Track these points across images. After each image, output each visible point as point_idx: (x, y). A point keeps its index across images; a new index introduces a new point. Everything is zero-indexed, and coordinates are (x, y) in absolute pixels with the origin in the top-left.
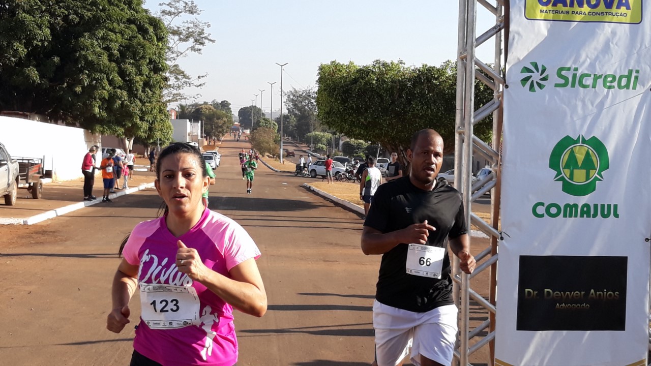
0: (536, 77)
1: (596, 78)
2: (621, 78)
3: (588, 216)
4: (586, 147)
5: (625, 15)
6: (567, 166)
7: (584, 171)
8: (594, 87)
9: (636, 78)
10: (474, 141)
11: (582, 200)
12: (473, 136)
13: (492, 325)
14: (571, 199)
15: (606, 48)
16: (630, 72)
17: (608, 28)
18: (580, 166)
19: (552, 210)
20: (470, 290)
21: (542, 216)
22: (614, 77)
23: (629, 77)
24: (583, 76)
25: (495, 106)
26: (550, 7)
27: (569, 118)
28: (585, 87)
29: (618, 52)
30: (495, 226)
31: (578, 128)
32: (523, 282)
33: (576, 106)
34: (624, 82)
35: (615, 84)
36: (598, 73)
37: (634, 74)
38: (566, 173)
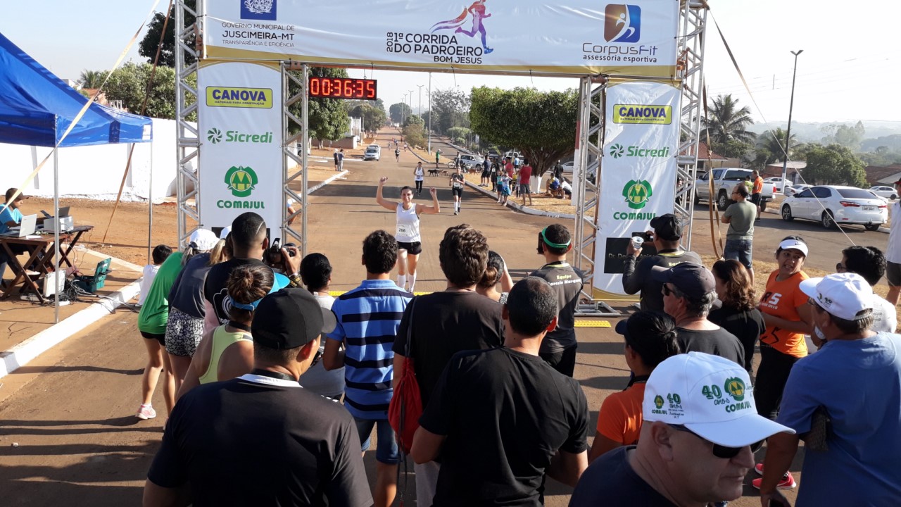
0: (618, 151)
1: (647, 151)
2: (660, 151)
3: (641, 219)
4: (641, 185)
5: (663, 120)
6: (631, 194)
7: (639, 197)
8: (646, 156)
9: (667, 151)
10: (587, 182)
11: (638, 211)
12: (586, 180)
13: (592, 273)
14: (633, 211)
15: (653, 137)
16: (665, 148)
17: (654, 127)
18: (637, 193)
19: (624, 216)
20: (582, 254)
21: (618, 219)
22: (656, 151)
23: (664, 151)
24: (641, 150)
25: (597, 165)
26: (625, 117)
27: (633, 172)
28: (641, 156)
29: (659, 138)
30: (596, 222)
31: (638, 176)
32: (608, 251)
33: (636, 166)
34: (661, 153)
35: (657, 154)
36: (648, 149)
37: (666, 149)
38: (630, 198)
